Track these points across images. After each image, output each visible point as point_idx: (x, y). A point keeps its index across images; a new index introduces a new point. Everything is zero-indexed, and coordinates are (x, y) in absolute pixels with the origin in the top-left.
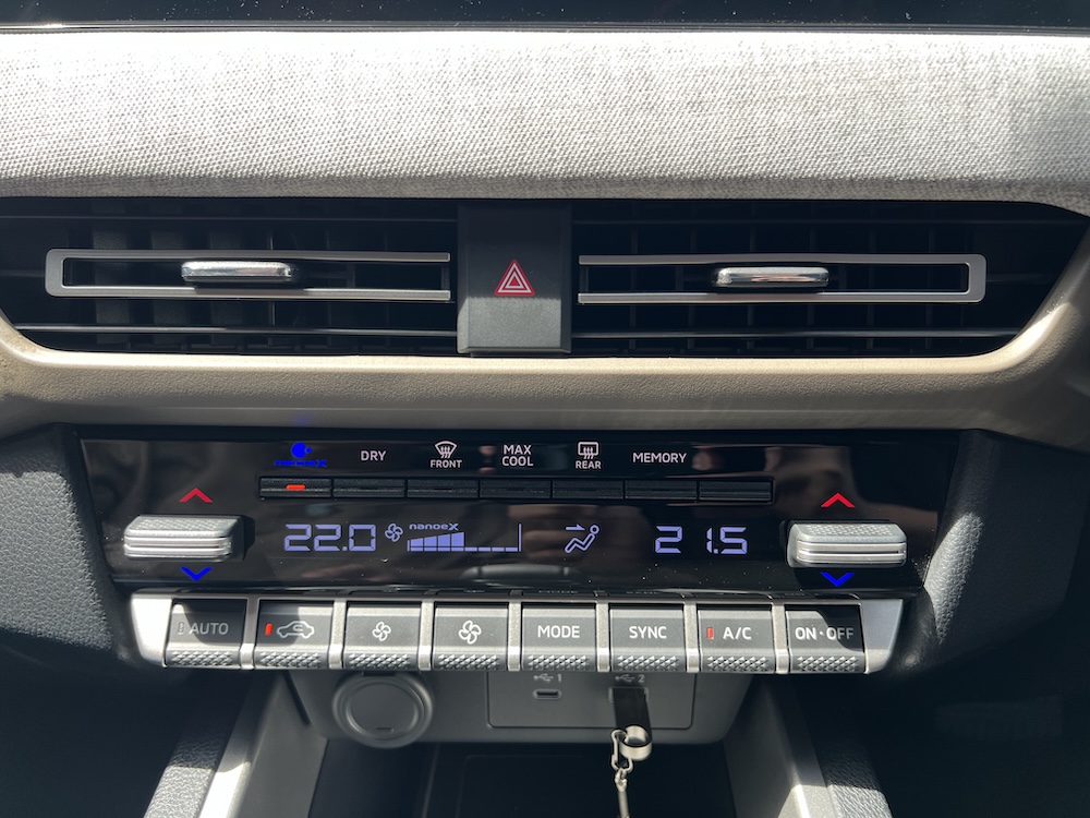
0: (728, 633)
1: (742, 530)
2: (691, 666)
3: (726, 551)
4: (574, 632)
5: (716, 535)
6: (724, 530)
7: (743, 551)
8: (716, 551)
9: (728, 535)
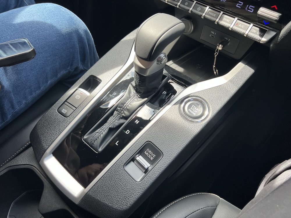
0: (240, 25)
1: (254, 7)
2: (230, 28)
3: (249, 11)
4: (215, 15)
5: (249, 7)
6: (251, 6)
7: (252, 12)
8: (247, 10)
9: (251, 7)
